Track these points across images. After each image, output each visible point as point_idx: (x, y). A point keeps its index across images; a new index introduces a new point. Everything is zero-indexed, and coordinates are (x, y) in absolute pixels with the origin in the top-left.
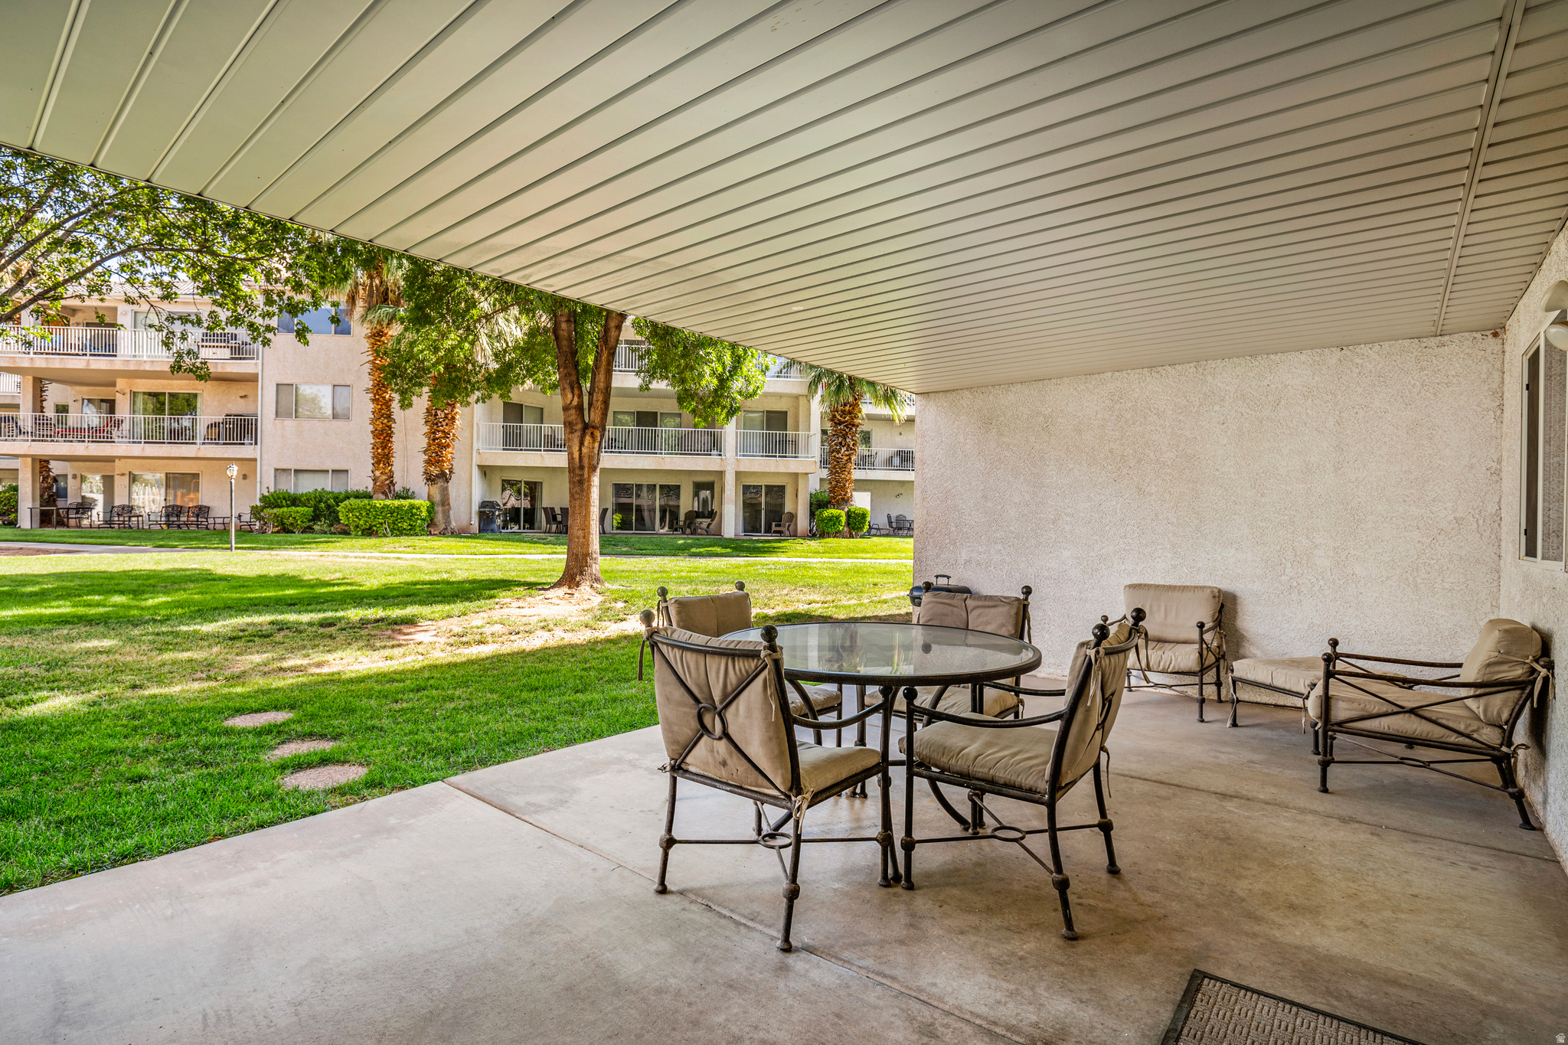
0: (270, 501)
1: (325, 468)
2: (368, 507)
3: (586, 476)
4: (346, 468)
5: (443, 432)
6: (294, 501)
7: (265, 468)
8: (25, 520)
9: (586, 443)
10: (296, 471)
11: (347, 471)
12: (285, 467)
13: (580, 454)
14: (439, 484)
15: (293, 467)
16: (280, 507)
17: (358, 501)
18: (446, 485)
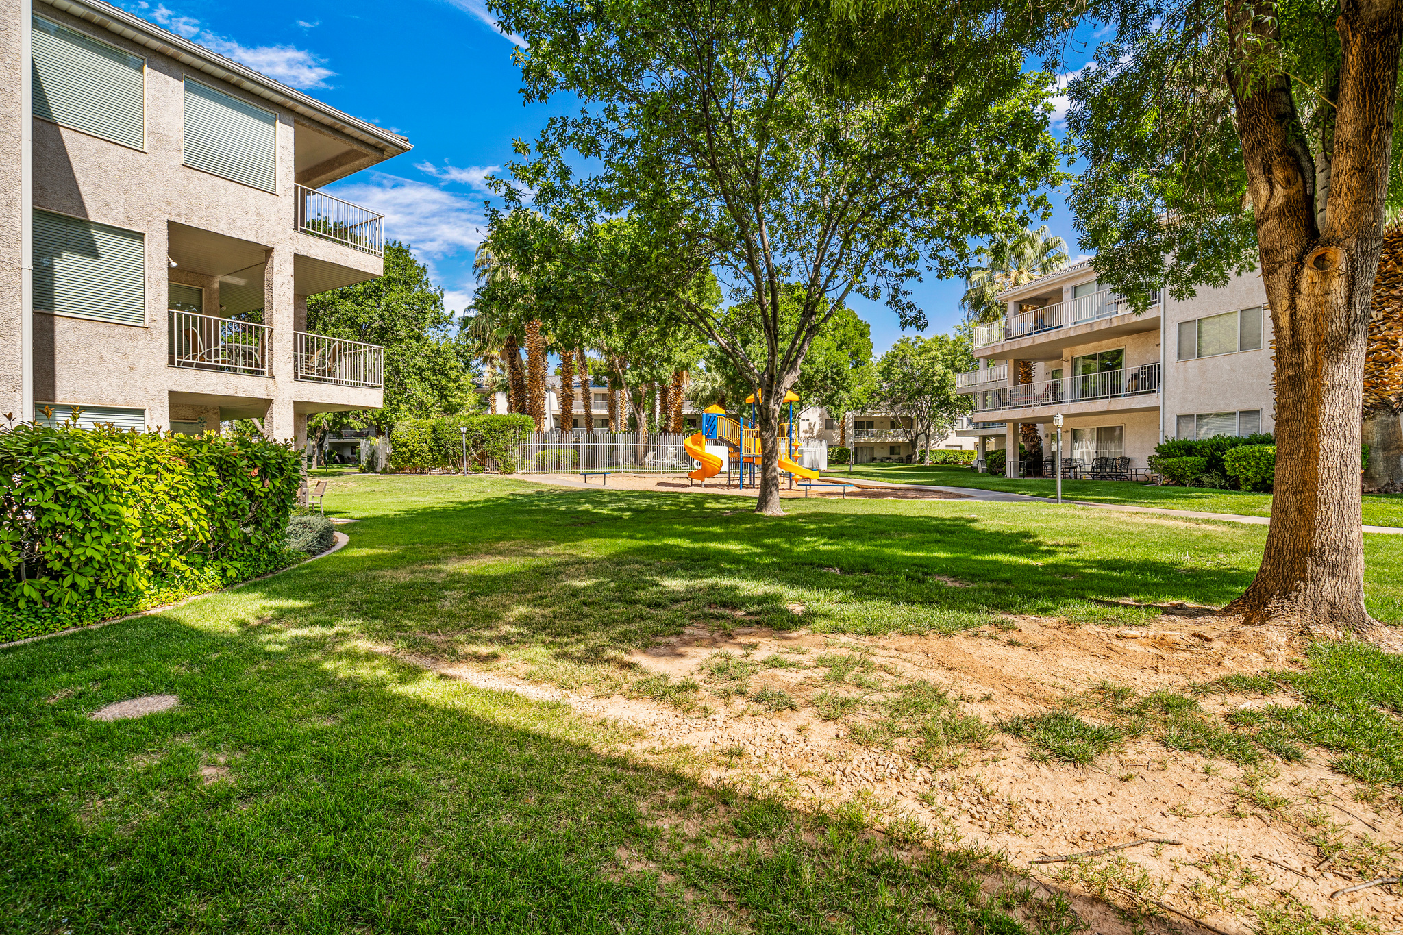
0: (1165, 451)
1: (1231, 410)
2: (1257, 455)
3: (1308, 365)
4: (1256, 408)
5: (1385, 340)
6: (1189, 449)
7: (1167, 416)
8: (1010, 472)
9: (1304, 286)
10: (1200, 416)
11: (1258, 411)
12: (1187, 413)
13: (1293, 315)
14: (1378, 419)
15: (1196, 412)
16: (1173, 456)
17: (1247, 448)
18: (1392, 418)
